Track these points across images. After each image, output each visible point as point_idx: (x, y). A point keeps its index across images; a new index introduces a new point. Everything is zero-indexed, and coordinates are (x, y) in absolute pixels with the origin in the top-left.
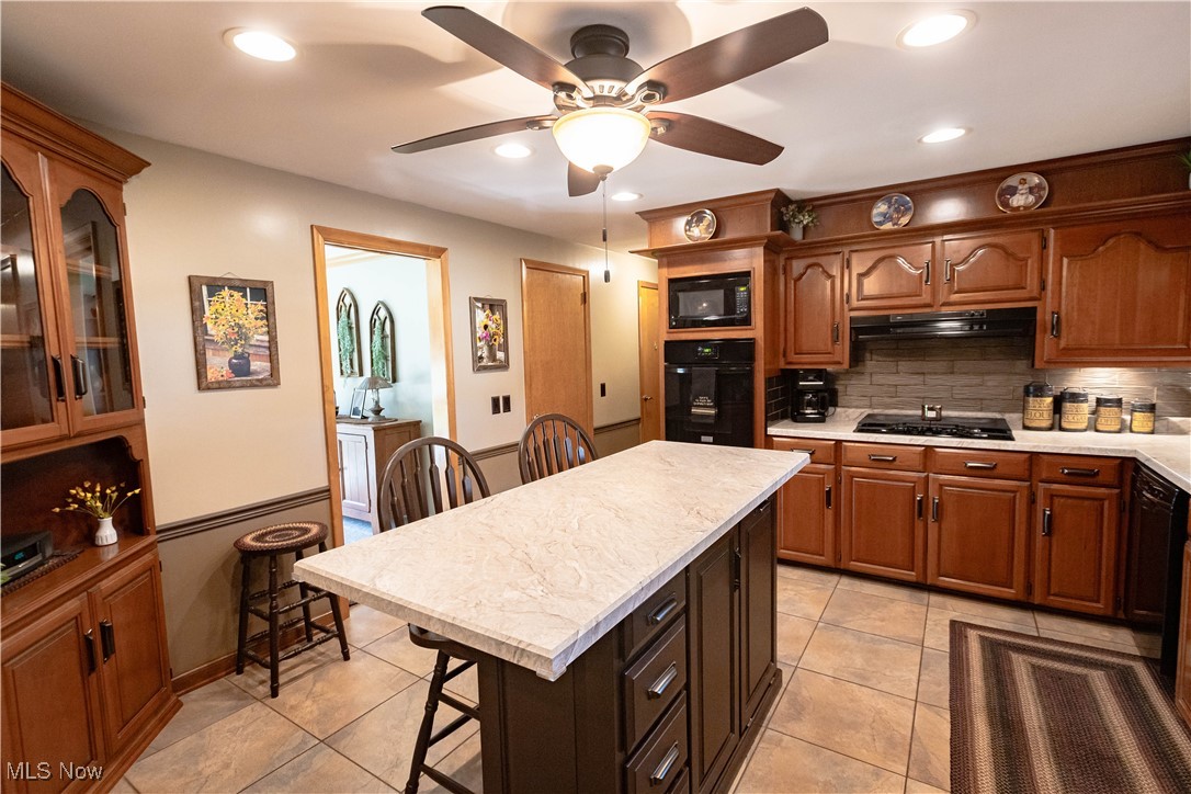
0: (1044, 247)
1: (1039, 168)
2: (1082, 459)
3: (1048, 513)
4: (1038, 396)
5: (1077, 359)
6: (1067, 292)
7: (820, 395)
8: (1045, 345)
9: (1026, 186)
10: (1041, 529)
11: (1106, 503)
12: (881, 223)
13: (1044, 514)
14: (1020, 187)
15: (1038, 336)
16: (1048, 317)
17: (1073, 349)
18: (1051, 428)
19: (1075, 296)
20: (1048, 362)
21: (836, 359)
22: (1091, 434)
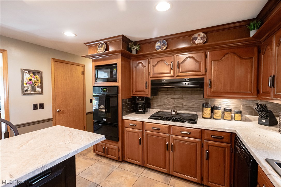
0: (206, 58)
1: (203, 31)
2: (218, 132)
3: (207, 151)
4: (206, 107)
5: (217, 96)
6: (213, 73)
7: (144, 105)
8: (207, 90)
9: (200, 37)
10: (205, 158)
11: (226, 149)
12: (158, 49)
13: (206, 152)
14: (198, 37)
15: (205, 87)
16: (208, 81)
17: (215, 92)
18: (210, 118)
19: (216, 74)
20: (208, 96)
21: (146, 94)
22: (222, 120)
